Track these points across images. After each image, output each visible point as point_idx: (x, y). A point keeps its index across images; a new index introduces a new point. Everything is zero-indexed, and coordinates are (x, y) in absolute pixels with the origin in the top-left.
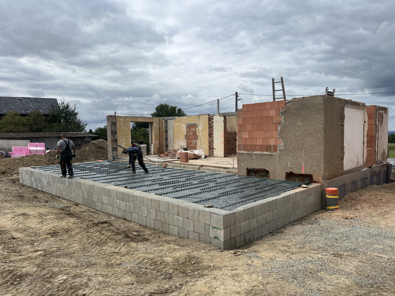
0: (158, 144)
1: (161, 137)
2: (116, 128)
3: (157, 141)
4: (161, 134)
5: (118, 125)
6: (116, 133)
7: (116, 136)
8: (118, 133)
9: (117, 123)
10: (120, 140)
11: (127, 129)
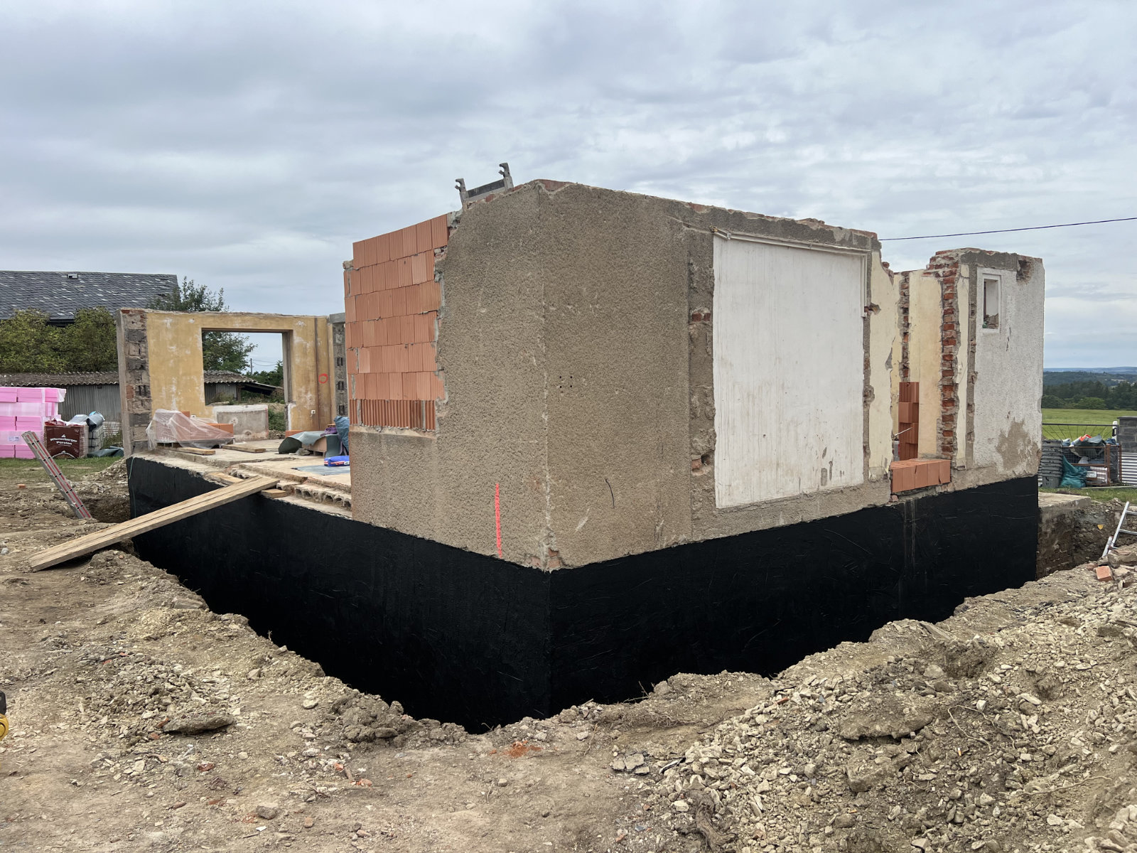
0: (313, 403)
1: (323, 379)
2: (143, 350)
3: (306, 393)
4: (323, 370)
5: (151, 342)
6: (143, 367)
7: (144, 376)
8: (152, 364)
9: (150, 334)
10: (160, 391)
11: (188, 352)
